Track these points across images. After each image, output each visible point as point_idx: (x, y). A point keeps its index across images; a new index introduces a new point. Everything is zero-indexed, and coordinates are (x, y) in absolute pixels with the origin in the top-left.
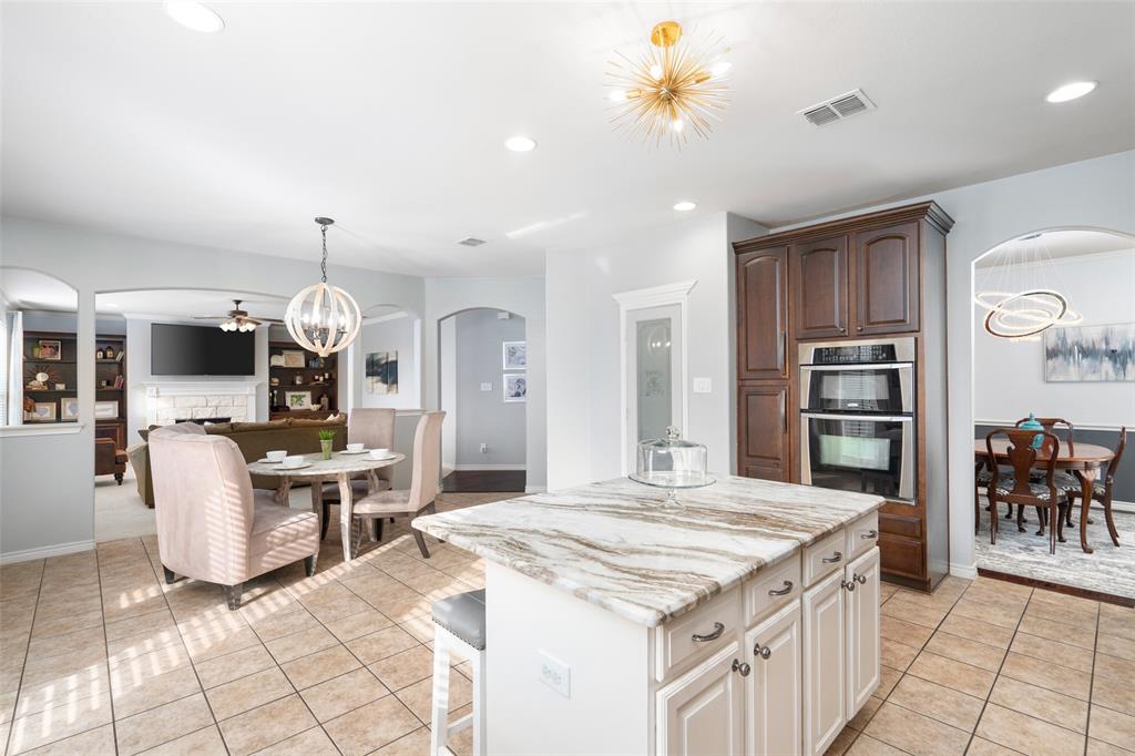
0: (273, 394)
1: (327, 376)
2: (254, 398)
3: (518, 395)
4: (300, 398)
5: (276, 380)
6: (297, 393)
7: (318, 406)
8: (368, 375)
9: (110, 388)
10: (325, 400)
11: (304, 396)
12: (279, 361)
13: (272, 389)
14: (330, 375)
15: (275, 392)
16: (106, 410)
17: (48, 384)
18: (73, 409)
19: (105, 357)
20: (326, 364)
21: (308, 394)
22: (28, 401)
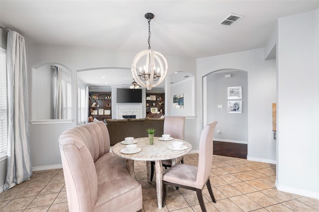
0: (147, 109)
2: (142, 110)
3: (235, 110)
4: (154, 110)
5: (148, 104)
6: (153, 108)
7: (160, 112)
8: (174, 102)
9: (108, 106)
10: (161, 111)
12: (148, 98)
13: (147, 107)
14: (163, 103)
15: (148, 108)
16: (107, 112)
17: (96, 105)
18: (101, 112)
19: (107, 98)
20: (161, 99)
21: (157, 108)
22: (91, 110)
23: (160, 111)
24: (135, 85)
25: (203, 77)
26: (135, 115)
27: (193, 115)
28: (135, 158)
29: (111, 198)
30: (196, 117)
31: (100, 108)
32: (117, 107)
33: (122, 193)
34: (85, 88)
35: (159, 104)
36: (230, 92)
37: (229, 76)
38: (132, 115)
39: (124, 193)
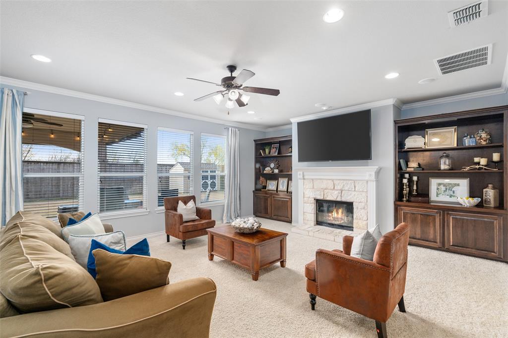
2: (374, 184)
4: (449, 187)
5: (414, 165)
7: (476, 200)
12: (417, 142)
15: (414, 179)
23: (480, 196)
31: (282, 175)
32: (300, 175)
35: (479, 163)
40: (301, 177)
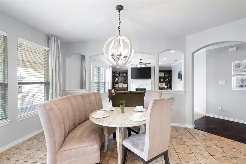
1: (169, 79)
2: (151, 84)
3: (242, 86)
8: (178, 78)
9: (126, 81)
11: (163, 84)
14: (170, 79)
16: (125, 86)
17: (118, 80)
18: (121, 85)
19: (125, 75)
20: (169, 76)
21: (164, 83)
22: (114, 83)
23: (167, 86)
24: (141, 64)
25: (193, 54)
26: (145, 88)
27: (183, 90)
28: (96, 121)
29: (72, 148)
30: (185, 92)
31: (121, 82)
32: (131, 82)
33: (81, 146)
34: (110, 68)
35: (167, 80)
36: (235, 66)
37: (234, 49)
38: (143, 88)
39: (83, 147)
40: (132, 83)
